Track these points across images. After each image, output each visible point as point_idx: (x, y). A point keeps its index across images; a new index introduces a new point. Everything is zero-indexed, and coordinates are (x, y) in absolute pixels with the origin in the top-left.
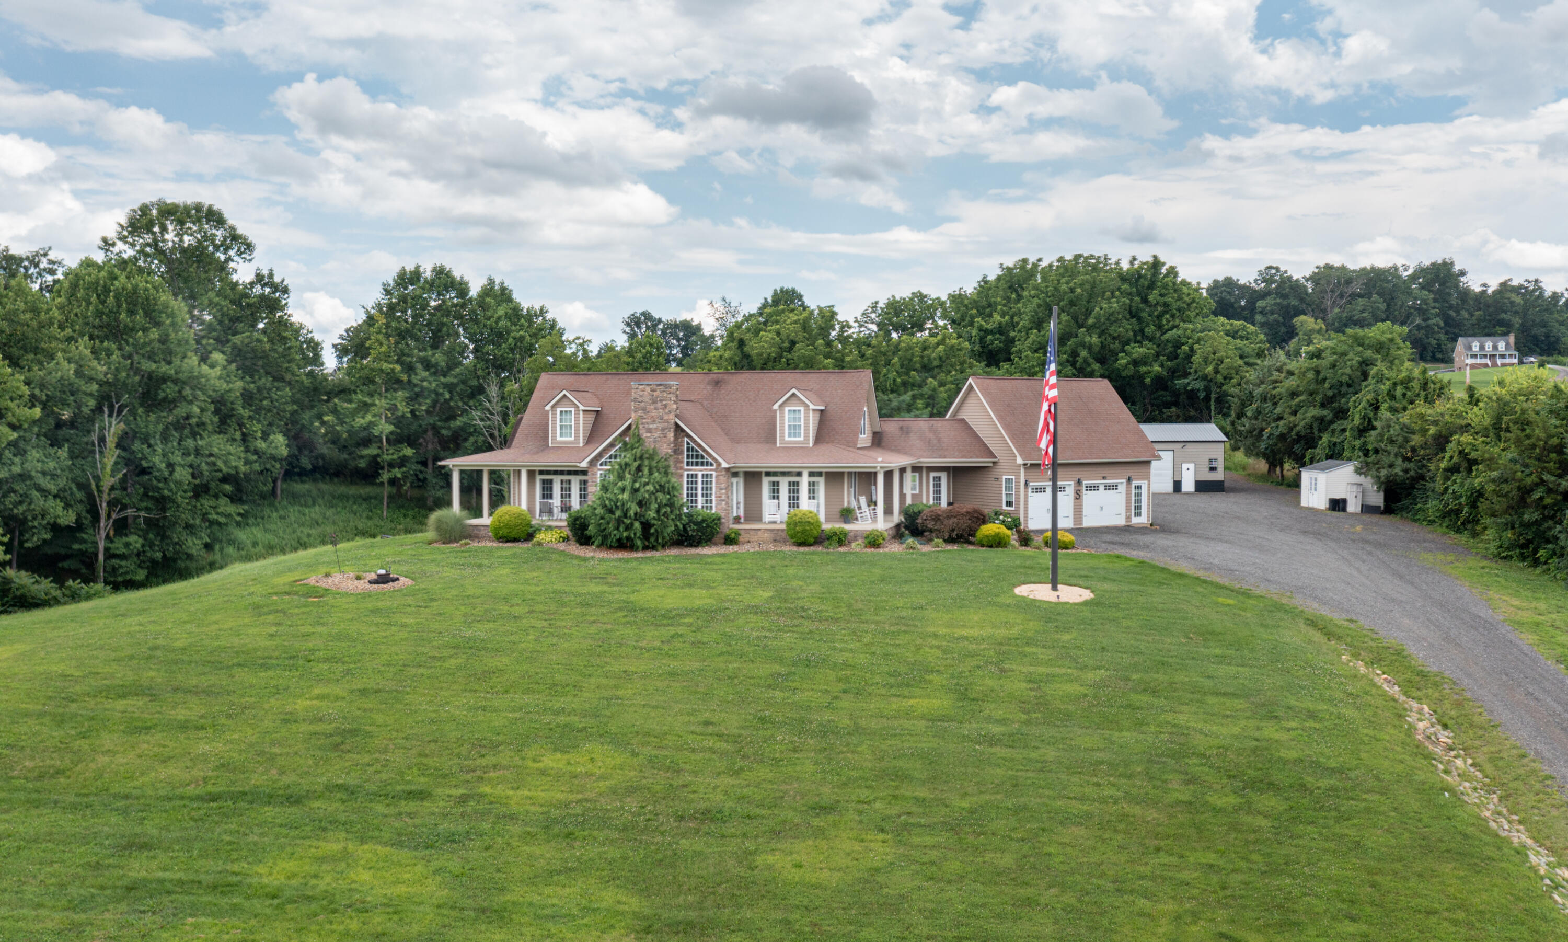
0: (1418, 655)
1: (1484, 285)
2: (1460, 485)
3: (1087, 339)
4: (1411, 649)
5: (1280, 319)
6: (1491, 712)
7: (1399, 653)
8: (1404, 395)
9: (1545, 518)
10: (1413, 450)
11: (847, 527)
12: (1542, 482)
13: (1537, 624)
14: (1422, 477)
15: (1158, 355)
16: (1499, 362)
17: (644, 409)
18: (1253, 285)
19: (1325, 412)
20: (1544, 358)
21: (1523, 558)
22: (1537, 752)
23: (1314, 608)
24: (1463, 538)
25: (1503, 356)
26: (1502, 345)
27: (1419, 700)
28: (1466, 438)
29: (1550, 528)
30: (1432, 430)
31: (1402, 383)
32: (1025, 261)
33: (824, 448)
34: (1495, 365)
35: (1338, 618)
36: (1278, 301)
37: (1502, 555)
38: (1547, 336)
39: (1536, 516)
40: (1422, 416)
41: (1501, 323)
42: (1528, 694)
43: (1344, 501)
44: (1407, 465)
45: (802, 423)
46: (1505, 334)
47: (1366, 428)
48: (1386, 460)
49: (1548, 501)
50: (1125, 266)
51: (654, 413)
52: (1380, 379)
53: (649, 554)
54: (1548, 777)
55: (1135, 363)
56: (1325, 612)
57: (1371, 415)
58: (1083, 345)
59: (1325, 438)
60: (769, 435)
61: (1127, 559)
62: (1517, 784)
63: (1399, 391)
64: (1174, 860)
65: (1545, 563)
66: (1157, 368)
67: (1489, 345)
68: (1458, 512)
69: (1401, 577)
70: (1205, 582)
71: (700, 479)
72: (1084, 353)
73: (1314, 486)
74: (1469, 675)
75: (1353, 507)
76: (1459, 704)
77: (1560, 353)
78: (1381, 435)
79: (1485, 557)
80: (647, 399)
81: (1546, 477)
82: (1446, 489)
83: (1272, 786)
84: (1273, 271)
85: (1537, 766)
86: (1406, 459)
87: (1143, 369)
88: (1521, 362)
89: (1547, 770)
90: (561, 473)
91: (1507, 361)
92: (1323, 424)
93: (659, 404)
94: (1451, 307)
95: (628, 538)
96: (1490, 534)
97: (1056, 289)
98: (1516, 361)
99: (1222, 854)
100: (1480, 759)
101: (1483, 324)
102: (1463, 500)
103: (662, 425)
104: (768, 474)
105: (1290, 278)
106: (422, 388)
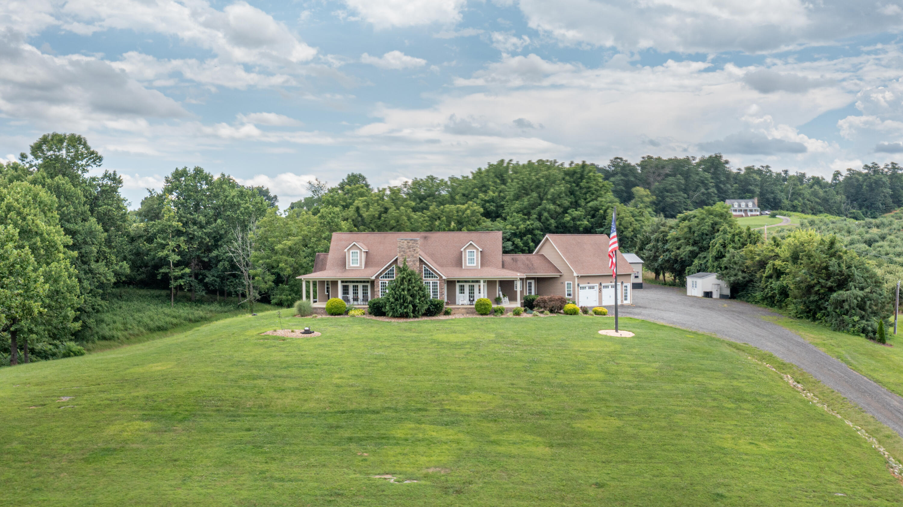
0: (779, 357)
1: (739, 169)
2: (775, 284)
3: (548, 206)
4: (776, 355)
5: (623, 188)
6: (816, 377)
7: (771, 356)
8: (739, 240)
9: (820, 299)
10: (747, 267)
11: (499, 306)
12: (819, 283)
13: (824, 344)
14: (751, 281)
15: (586, 215)
16: (749, 214)
17: (404, 251)
18: (608, 169)
19: (695, 248)
20: (775, 212)
21: (808, 317)
22: (838, 390)
23: (727, 339)
24: (775, 309)
25: (751, 211)
26: (750, 204)
27: (785, 373)
28: (778, 262)
29: (822, 303)
30: (758, 258)
31: (737, 234)
32: (502, 161)
33: (486, 269)
34: (747, 215)
35: (739, 343)
36: (623, 178)
37: (798, 316)
38: (774, 198)
39: (816, 298)
40: (751, 252)
41: (749, 191)
42: (829, 370)
43: (711, 293)
44: (744, 275)
45: (475, 257)
46: (751, 198)
47: (720, 256)
48: (733, 272)
49: (822, 291)
50: (567, 166)
51: (409, 253)
52: (725, 232)
53: (416, 319)
54: (844, 398)
55: (573, 219)
56: (733, 340)
57: (722, 250)
58: (545, 209)
59: (696, 262)
60: (459, 262)
61: (635, 319)
62: (833, 401)
63: (737, 238)
64: (722, 423)
65: (820, 319)
66: (586, 222)
67: (743, 204)
68: (773, 297)
69: (758, 326)
70: (675, 329)
71: (431, 284)
72: (546, 214)
73: (695, 285)
74: (803, 364)
75: (715, 295)
76: (802, 374)
77: (781, 209)
78: (730, 260)
79: (790, 317)
80: (405, 246)
81: (821, 280)
82: (766, 287)
83: (745, 401)
84: (619, 160)
85: (839, 395)
86: (743, 272)
87: (578, 223)
88: (761, 214)
89: (844, 396)
90: (353, 282)
91: (754, 213)
92: (694, 255)
93: (411, 249)
94: (721, 182)
95: (407, 313)
96: (791, 307)
97: (528, 179)
98: (758, 213)
99: (738, 421)
100: (816, 393)
101: (738, 192)
102: (776, 292)
103: (412, 259)
104: (458, 282)
105: (629, 165)
106: (194, 235)
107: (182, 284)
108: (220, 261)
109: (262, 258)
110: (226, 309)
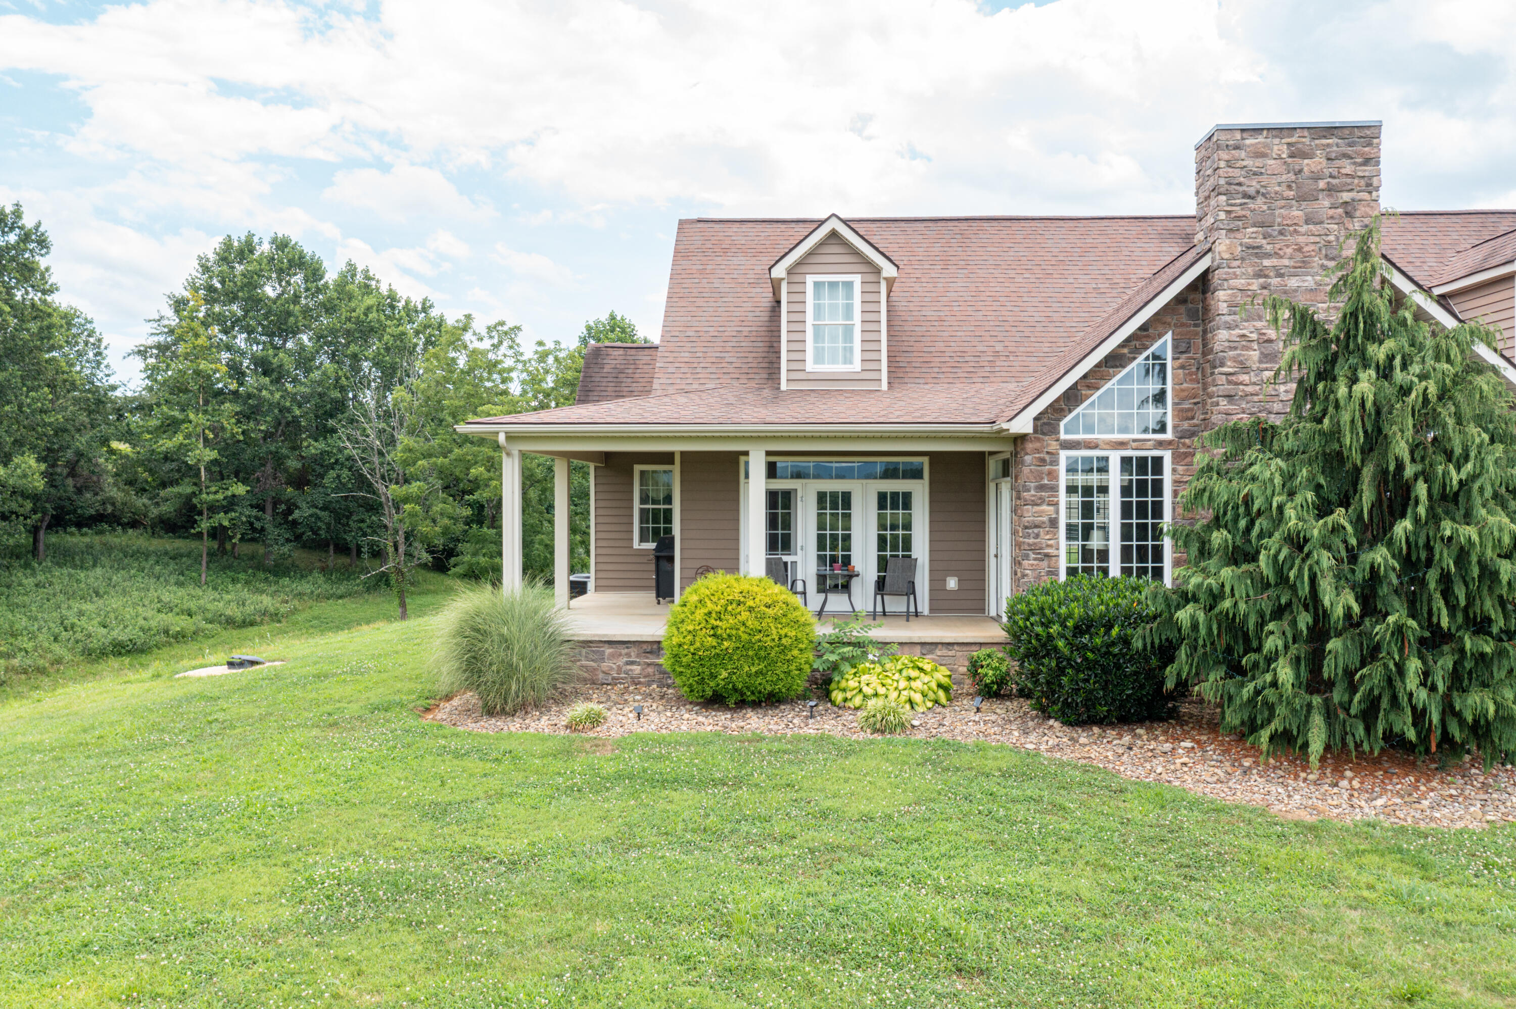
106: (259, 398)
107: (226, 523)
108: (332, 467)
109: (427, 455)
110: (342, 589)
